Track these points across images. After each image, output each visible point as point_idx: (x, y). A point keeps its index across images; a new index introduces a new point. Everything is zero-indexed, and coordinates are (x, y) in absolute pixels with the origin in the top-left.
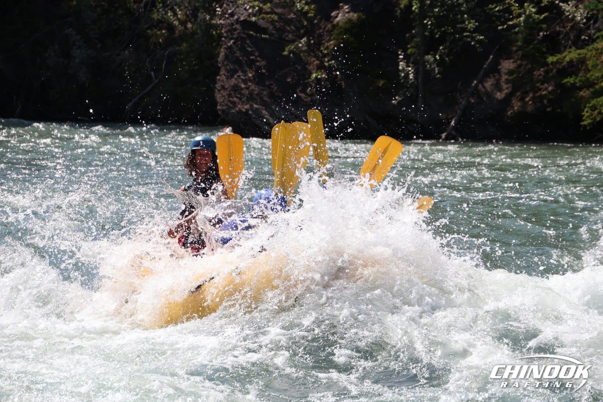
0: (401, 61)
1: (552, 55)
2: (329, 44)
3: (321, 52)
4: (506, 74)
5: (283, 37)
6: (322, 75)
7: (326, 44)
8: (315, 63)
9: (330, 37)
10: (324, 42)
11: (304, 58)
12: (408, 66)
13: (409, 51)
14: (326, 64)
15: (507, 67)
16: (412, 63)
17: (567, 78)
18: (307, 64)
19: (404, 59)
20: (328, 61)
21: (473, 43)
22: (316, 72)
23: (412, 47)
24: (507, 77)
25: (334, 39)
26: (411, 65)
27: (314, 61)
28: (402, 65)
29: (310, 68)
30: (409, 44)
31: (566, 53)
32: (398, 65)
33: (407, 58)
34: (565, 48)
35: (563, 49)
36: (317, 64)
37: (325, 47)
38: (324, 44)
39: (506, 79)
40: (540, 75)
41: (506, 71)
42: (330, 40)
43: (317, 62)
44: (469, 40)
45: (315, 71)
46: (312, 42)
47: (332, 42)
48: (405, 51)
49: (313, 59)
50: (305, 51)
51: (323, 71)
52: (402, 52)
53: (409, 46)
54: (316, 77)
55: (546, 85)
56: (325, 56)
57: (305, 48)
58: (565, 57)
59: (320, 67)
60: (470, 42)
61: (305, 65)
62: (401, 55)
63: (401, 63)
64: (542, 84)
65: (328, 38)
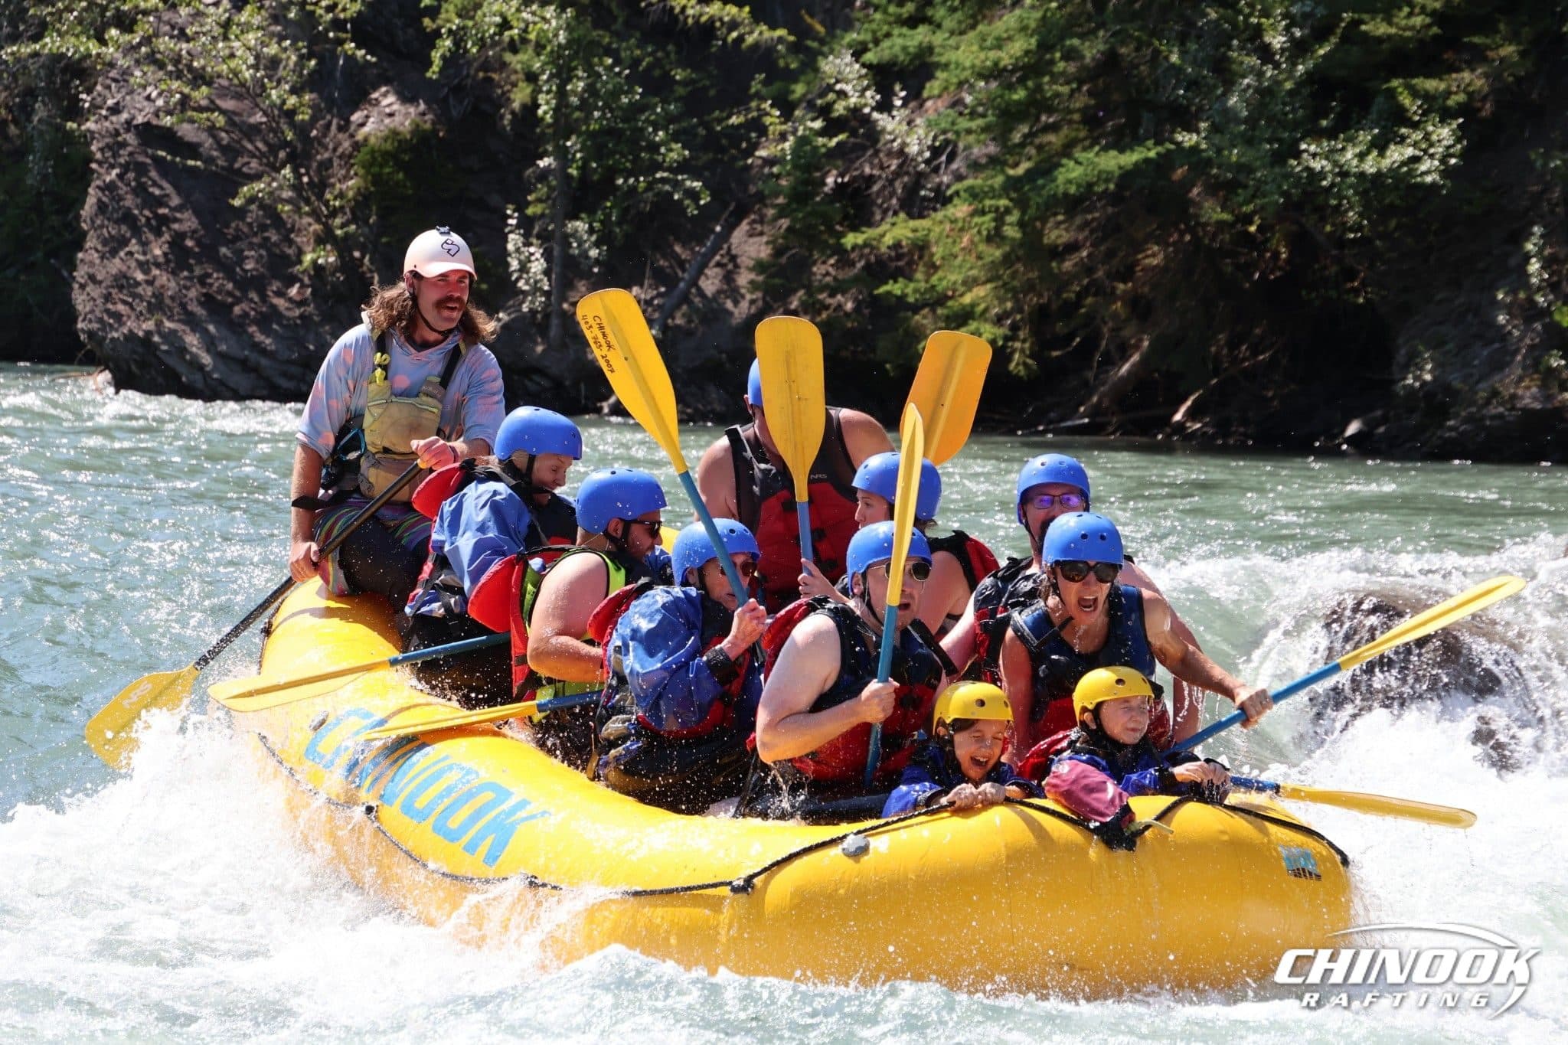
0: (511, 232)
1: (855, 228)
2: (344, 187)
3: (327, 203)
4: (751, 269)
5: (237, 165)
6: (327, 256)
7: (338, 186)
8: (311, 229)
9: (348, 171)
10: (332, 180)
11: (284, 216)
12: (528, 244)
13: (530, 211)
14: (339, 232)
15: (754, 255)
16: (538, 237)
17: (886, 283)
18: (292, 230)
19: (518, 226)
20: (343, 226)
21: (676, 197)
22: (314, 251)
23: (539, 200)
24: (752, 276)
25: (356, 174)
26: (534, 241)
27: (310, 225)
28: (514, 241)
29: (298, 240)
30: (530, 192)
31: (884, 227)
32: (506, 241)
33: (526, 225)
34: (885, 212)
35: (878, 217)
36: (315, 231)
37: (336, 192)
38: (333, 185)
39: (752, 282)
40: (828, 274)
41: (751, 263)
42: (347, 178)
43: (317, 227)
44: (667, 188)
45: (310, 248)
46: (305, 179)
47: (351, 183)
48: (520, 208)
49: (307, 220)
50: (288, 201)
51: (329, 247)
52: (514, 211)
53: (529, 198)
54: (314, 262)
55: (839, 297)
56: (334, 212)
57: (287, 194)
58: (883, 235)
59: (324, 238)
60: (671, 194)
61: (287, 232)
62: (511, 217)
63: (511, 236)
64: (832, 295)
65: (343, 172)
